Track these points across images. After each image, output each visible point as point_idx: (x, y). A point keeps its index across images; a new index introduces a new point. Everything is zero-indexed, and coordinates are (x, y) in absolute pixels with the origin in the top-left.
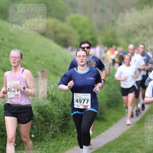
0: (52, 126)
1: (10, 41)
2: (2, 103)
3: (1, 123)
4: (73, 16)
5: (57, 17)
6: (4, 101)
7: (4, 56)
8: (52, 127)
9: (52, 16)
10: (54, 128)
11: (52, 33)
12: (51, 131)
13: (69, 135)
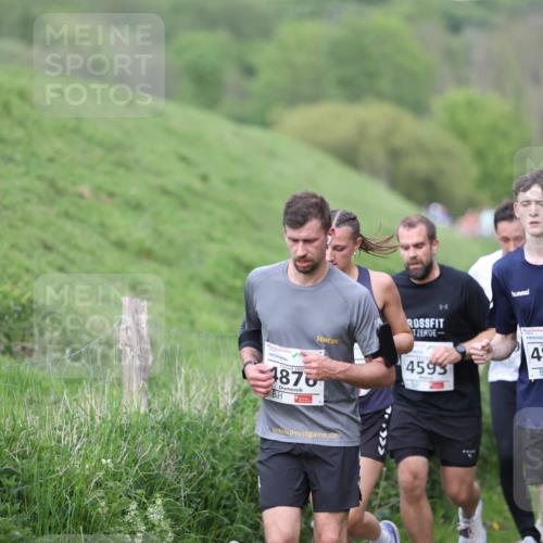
0: (386, 488)
1: (232, 183)
2: (204, 407)
3: (202, 476)
4: (456, 95)
5: (400, 101)
6: (211, 398)
7: (210, 238)
8: (384, 492)
9: (381, 96)
10: (389, 496)
11: (380, 157)
12: (380, 506)
13: (445, 522)
